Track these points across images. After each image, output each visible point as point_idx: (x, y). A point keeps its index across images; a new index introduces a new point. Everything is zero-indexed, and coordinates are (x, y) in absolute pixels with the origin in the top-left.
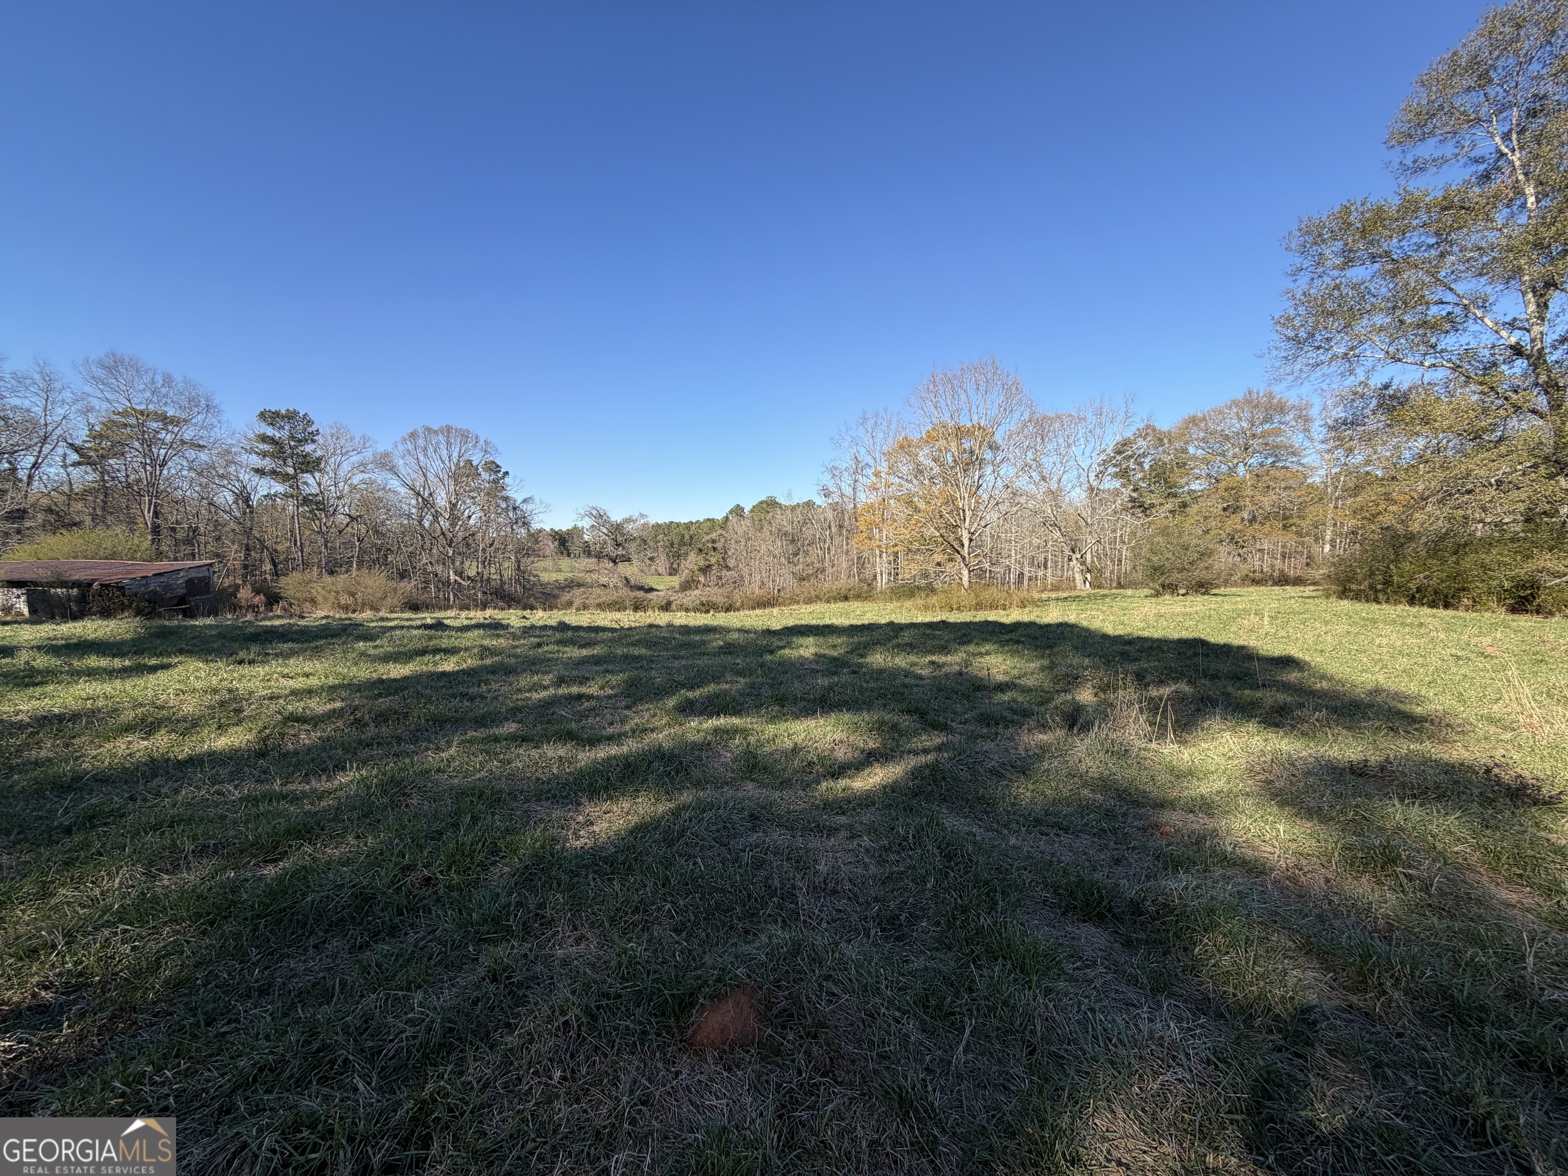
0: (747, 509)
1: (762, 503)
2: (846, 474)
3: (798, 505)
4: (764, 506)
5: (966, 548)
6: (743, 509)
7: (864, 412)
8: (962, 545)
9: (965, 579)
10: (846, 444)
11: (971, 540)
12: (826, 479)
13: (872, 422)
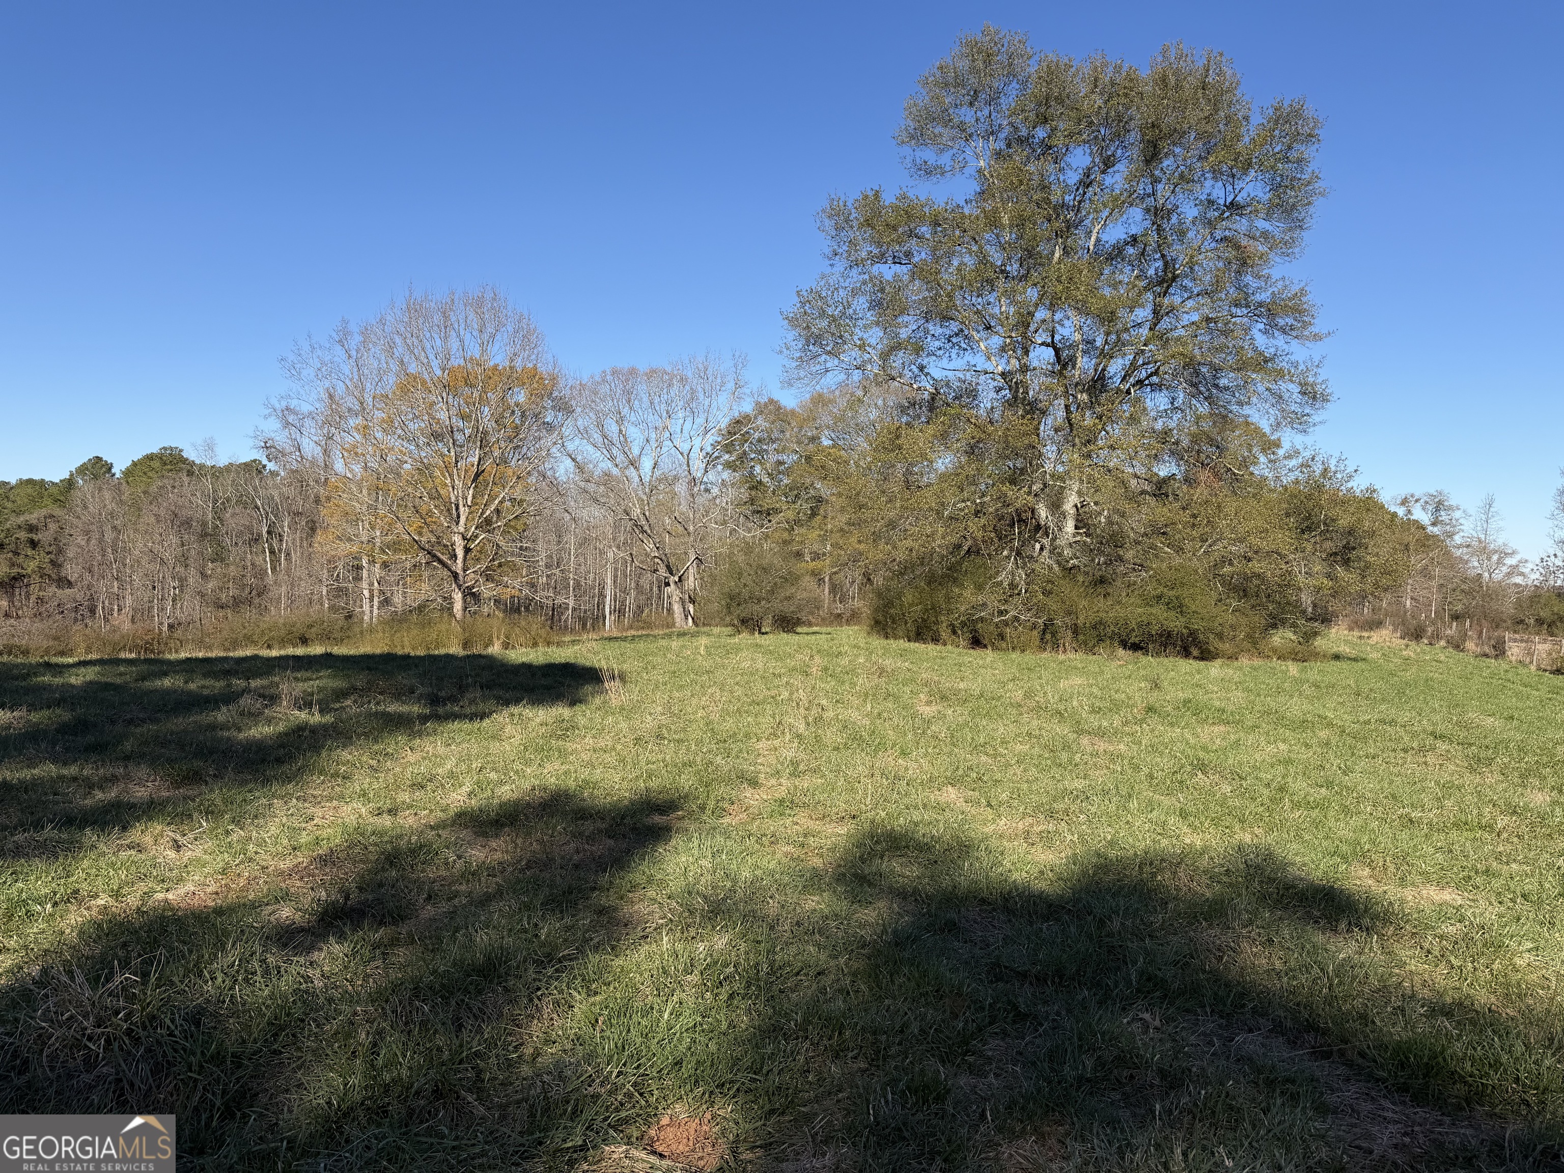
0: (118, 470)
1: (150, 457)
2: (308, 422)
3: (228, 468)
4: (156, 464)
5: (460, 561)
6: (110, 467)
7: (345, 322)
8: (454, 557)
9: (458, 606)
10: (308, 373)
11: (467, 550)
12: (272, 428)
13: (358, 338)
